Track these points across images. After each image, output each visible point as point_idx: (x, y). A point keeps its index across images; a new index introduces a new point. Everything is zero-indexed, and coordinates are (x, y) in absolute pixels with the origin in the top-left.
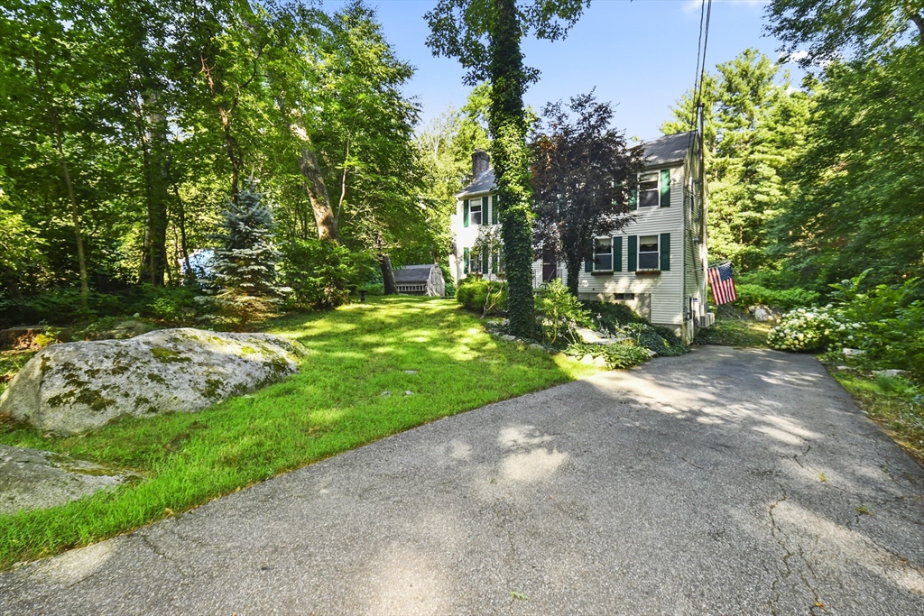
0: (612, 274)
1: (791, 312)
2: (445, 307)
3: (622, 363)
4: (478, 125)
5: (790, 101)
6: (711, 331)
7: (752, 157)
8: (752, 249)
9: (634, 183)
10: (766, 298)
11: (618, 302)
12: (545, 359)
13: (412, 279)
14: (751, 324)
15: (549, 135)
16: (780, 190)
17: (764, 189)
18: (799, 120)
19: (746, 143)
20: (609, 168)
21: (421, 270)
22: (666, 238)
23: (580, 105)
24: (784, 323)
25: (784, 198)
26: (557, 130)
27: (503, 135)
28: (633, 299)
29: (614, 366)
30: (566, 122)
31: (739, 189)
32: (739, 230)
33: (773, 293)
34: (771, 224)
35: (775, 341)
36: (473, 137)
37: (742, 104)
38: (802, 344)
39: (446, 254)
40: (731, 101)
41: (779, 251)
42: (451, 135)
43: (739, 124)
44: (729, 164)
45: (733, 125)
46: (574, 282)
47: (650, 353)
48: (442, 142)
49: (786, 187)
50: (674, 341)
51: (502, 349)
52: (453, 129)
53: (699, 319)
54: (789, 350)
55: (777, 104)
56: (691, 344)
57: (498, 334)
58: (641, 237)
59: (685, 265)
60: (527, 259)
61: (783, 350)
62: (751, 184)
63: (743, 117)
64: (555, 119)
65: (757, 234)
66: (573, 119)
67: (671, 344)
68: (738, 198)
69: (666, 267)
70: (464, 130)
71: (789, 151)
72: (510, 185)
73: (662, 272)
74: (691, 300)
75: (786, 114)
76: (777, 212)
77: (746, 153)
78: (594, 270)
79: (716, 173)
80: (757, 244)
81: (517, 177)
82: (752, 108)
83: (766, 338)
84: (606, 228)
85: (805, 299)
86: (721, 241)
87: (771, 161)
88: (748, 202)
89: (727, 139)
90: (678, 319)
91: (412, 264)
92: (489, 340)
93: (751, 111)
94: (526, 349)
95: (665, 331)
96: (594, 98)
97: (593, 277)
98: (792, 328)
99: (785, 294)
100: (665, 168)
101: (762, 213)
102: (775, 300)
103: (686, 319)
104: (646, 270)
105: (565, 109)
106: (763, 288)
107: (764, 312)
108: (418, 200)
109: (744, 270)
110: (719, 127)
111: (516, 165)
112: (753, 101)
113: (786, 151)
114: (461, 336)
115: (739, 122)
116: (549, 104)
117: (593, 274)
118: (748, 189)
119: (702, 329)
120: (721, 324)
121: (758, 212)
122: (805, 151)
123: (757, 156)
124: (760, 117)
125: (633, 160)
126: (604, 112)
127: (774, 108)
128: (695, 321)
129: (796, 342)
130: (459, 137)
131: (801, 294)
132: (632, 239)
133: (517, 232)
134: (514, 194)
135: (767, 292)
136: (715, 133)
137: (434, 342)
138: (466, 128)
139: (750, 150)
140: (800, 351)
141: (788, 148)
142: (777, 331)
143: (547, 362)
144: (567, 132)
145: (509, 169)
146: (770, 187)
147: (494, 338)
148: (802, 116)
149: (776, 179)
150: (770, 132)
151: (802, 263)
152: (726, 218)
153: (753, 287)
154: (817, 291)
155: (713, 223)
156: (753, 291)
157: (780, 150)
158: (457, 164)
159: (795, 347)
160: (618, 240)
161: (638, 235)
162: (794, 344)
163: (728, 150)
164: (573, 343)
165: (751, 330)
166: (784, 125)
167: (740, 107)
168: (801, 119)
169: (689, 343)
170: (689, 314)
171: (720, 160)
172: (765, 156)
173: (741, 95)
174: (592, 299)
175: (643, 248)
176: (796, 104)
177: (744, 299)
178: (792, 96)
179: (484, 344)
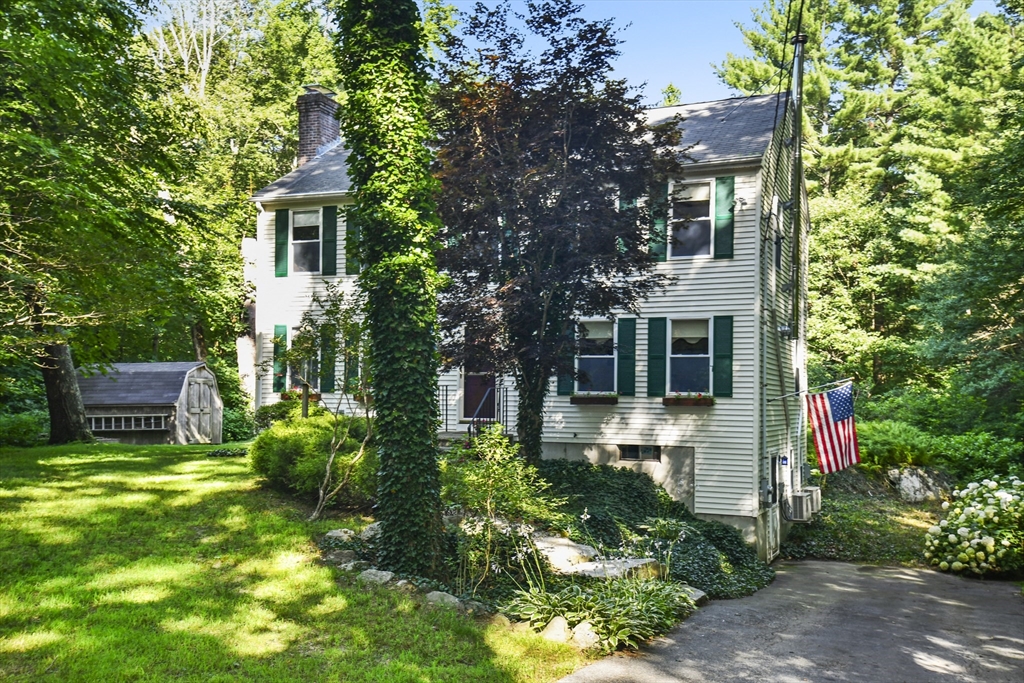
0: (613, 401)
1: (971, 485)
2: (221, 485)
3: (631, 637)
4: (313, 21)
5: (974, 33)
6: (815, 526)
7: (897, 148)
8: (893, 342)
9: (661, 205)
10: (922, 452)
11: (629, 464)
12: (462, 634)
13: (133, 398)
14: (893, 509)
15: (480, 80)
16: (949, 221)
17: (919, 219)
18: (990, 77)
19: (888, 115)
20: (609, 166)
21: (159, 375)
22: (725, 324)
23: (548, 19)
24: (957, 510)
25: (956, 239)
26: (498, 70)
27: (369, 85)
28: (658, 458)
29: (615, 643)
30: (518, 54)
31: (869, 215)
32: (869, 300)
33: (936, 440)
34: (930, 294)
35: (939, 552)
36: (301, 50)
37: (882, 31)
38: (991, 559)
39: (227, 334)
40: (859, 23)
41: (946, 350)
42: (244, 35)
43: (875, 75)
44: (852, 160)
45: (862, 76)
46: (532, 423)
47: (693, 595)
48: (220, 49)
49: (961, 215)
50: (740, 554)
51: (358, 612)
52: (250, 21)
53: (790, 501)
54: (966, 573)
55: (949, 39)
56: (776, 558)
57: (350, 566)
58: (674, 322)
59: (762, 385)
60: (425, 381)
61: (956, 572)
62: (893, 204)
63: (882, 61)
64: (492, 44)
65: (903, 310)
66: (534, 48)
67: (735, 562)
68: (869, 234)
69: (725, 389)
70: (277, 28)
71: (969, 140)
72: (386, 204)
73: (718, 401)
74: (774, 460)
75: (966, 61)
76: (941, 269)
77: (886, 137)
78: (577, 392)
79: (827, 178)
80: (905, 331)
81: (404, 188)
82: (900, 42)
83: (923, 545)
84: (603, 300)
85: (995, 455)
86: (833, 324)
87: (933, 159)
88: (887, 244)
89: (850, 106)
90: (750, 505)
91: (134, 360)
92: (327, 585)
93: (898, 48)
94: (417, 608)
95: (722, 534)
96: (579, 9)
97: (575, 408)
98: (970, 522)
99: (957, 444)
100: (725, 174)
101: (914, 268)
102: (938, 456)
103: (764, 505)
104: (684, 394)
105: (515, 24)
106: (915, 430)
107: (917, 483)
108: (155, 202)
109: (879, 389)
110: (837, 78)
111: (402, 158)
112: (904, 26)
113: (963, 140)
114: (256, 578)
115: (875, 72)
116: (480, 8)
117: (575, 401)
118: (888, 215)
119: (798, 524)
120: (834, 509)
121: (905, 266)
122: (999, 144)
123: (905, 148)
124: (915, 63)
125: (659, 151)
126: (598, 42)
127: (944, 46)
128: (783, 505)
129: (981, 554)
130: (265, 44)
131: (988, 444)
132: (657, 325)
133: (404, 316)
134: (396, 226)
135: (922, 439)
136: (828, 92)
137: (181, 601)
138: (283, 25)
139: (894, 132)
140: (989, 576)
141: (965, 134)
142: (944, 529)
143: (466, 645)
144: (521, 76)
145: (385, 167)
146: (930, 213)
147: (342, 581)
148: (996, 68)
149: (942, 197)
150: (934, 99)
151: (989, 377)
152: (846, 276)
153: (896, 427)
154: (1018, 439)
155: (819, 284)
156: (895, 437)
157: (950, 138)
158: (262, 112)
159: (978, 566)
160: (628, 327)
161: (670, 317)
162: (976, 559)
163: (851, 131)
164: (527, 588)
165: (893, 523)
166: (961, 84)
167: (879, 39)
168: (995, 73)
169: (771, 556)
170: (771, 493)
171: (835, 151)
172: (921, 149)
173: (881, 12)
174: (572, 457)
175: (680, 345)
176: (986, 43)
177: (879, 453)
178: (980, 24)
179: (315, 599)
